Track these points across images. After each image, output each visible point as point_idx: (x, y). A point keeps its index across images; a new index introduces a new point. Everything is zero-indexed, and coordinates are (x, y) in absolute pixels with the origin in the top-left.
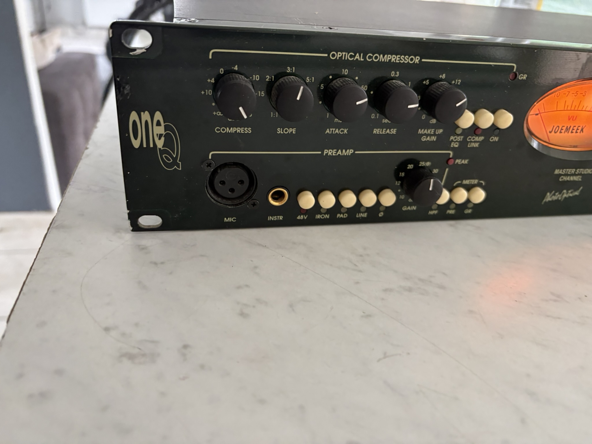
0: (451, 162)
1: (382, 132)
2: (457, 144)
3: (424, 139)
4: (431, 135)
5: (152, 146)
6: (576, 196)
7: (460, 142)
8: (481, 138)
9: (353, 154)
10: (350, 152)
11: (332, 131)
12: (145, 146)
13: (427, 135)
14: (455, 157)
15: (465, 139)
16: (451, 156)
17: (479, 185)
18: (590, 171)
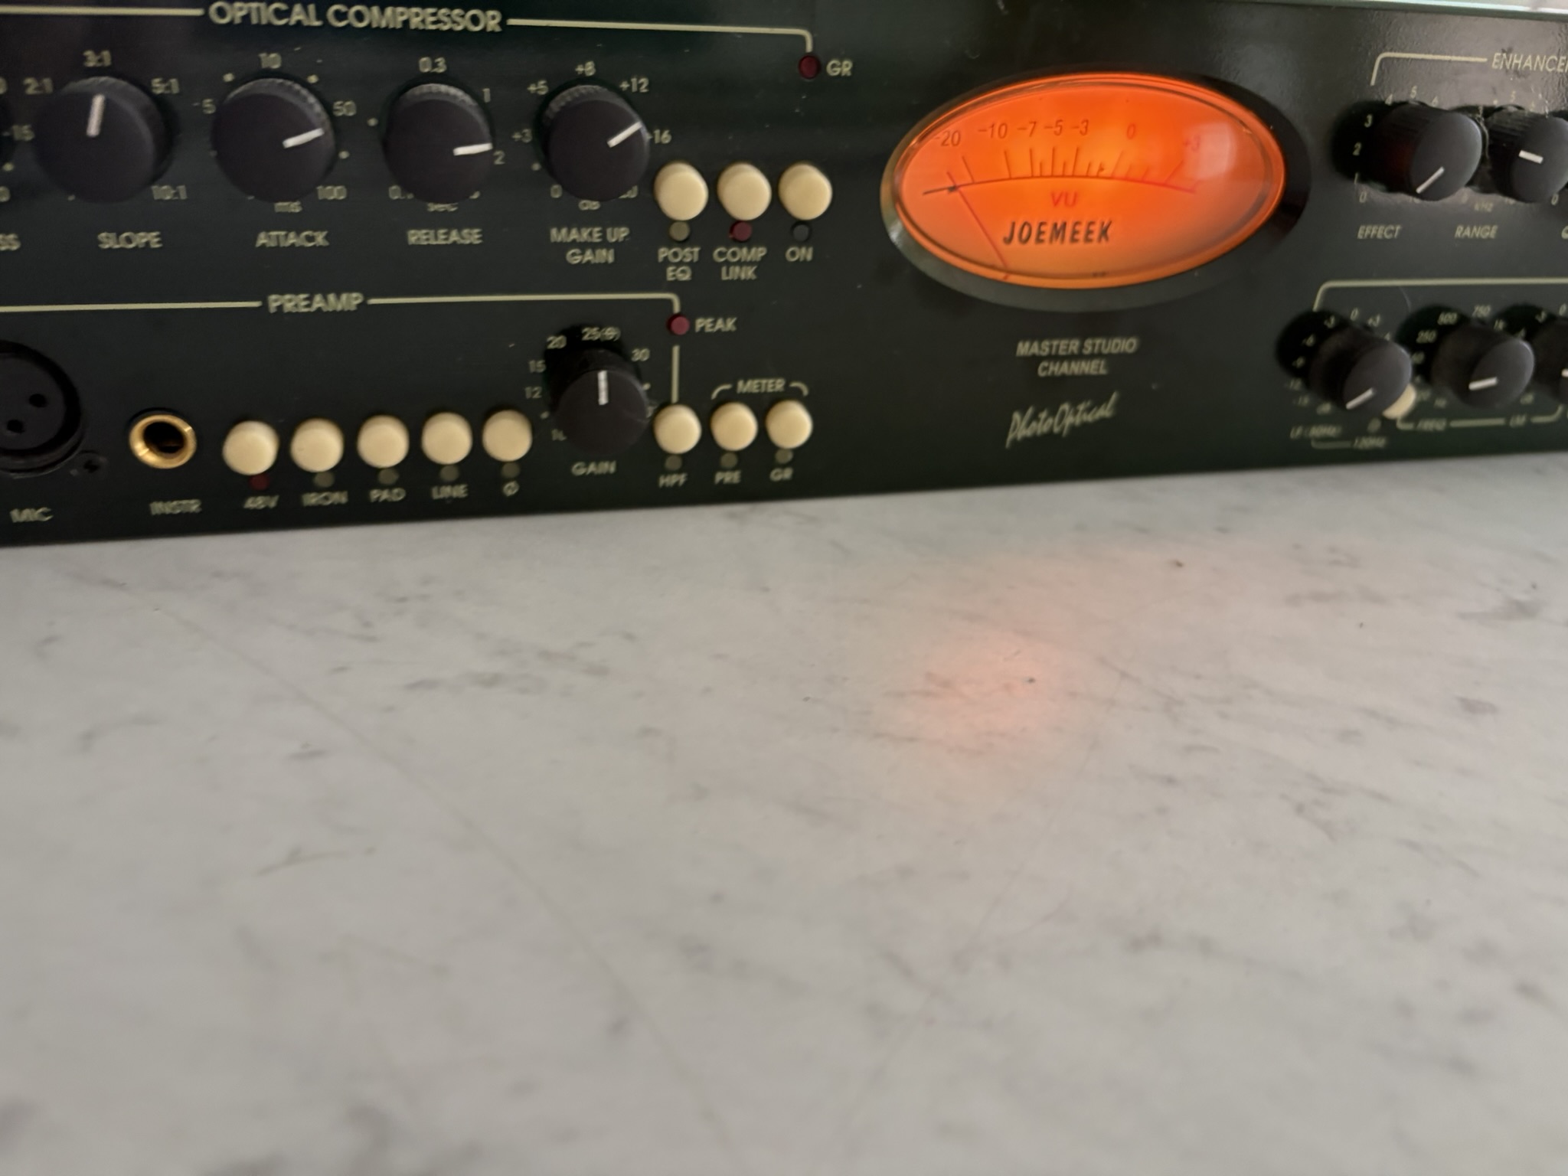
0: (680, 326)
1: (436, 238)
2: (683, 272)
3: (574, 258)
4: (594, 247)
6: (1103, 420)
7: (690, 264)
8: (756, 253)
9: (366, 308)
10: (350, 301)
11: (279, 238)
13: (583, 246)
14: (690, 312)
15: (706, 254)
16: (677, 309)
17: (791, 394)
18: (1126, 345)
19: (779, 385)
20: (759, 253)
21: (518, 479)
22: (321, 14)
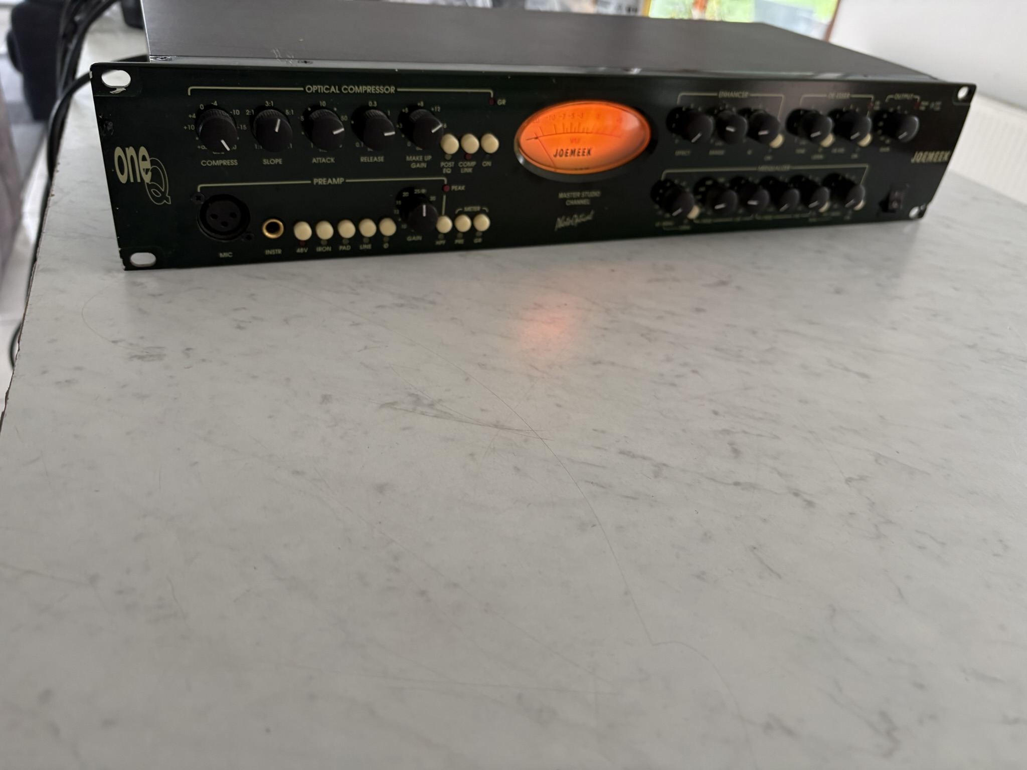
0: (447, 189)
1: (369, 160)
2: (449, 170)
3: (413, 166)
4: (420, 162)
5: (139, 180)
6: (588, 221)
7: (451, 168)
9: (344, 183)
10: (340, 181)
11: (319, 160)
12: (132, 180)
13: (416, 162)
14: (450, 184)
15: (456, 164)
16: (446, 182)
17: (482, 212)
18: (596, 194)
19: (478, 208)
20: (473, 163)
21: (389, 242)
22: (340, 89)
